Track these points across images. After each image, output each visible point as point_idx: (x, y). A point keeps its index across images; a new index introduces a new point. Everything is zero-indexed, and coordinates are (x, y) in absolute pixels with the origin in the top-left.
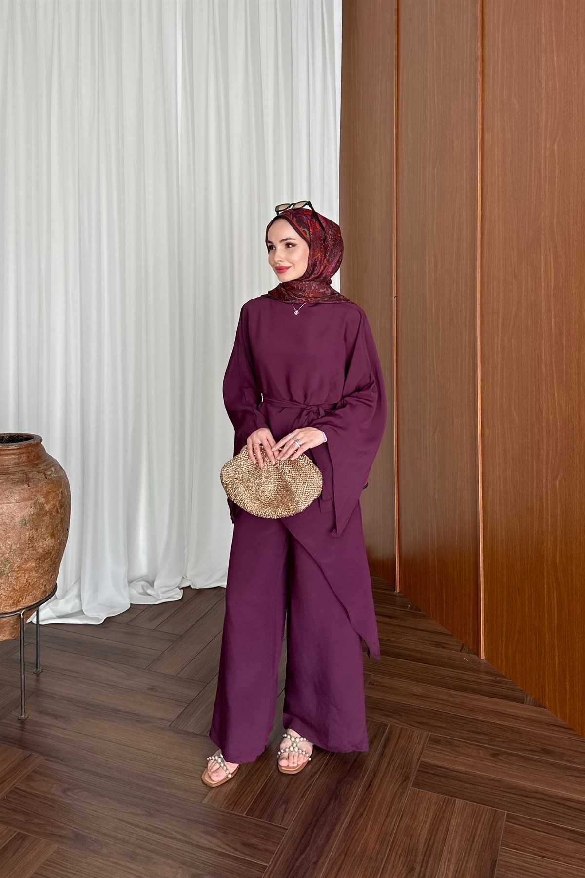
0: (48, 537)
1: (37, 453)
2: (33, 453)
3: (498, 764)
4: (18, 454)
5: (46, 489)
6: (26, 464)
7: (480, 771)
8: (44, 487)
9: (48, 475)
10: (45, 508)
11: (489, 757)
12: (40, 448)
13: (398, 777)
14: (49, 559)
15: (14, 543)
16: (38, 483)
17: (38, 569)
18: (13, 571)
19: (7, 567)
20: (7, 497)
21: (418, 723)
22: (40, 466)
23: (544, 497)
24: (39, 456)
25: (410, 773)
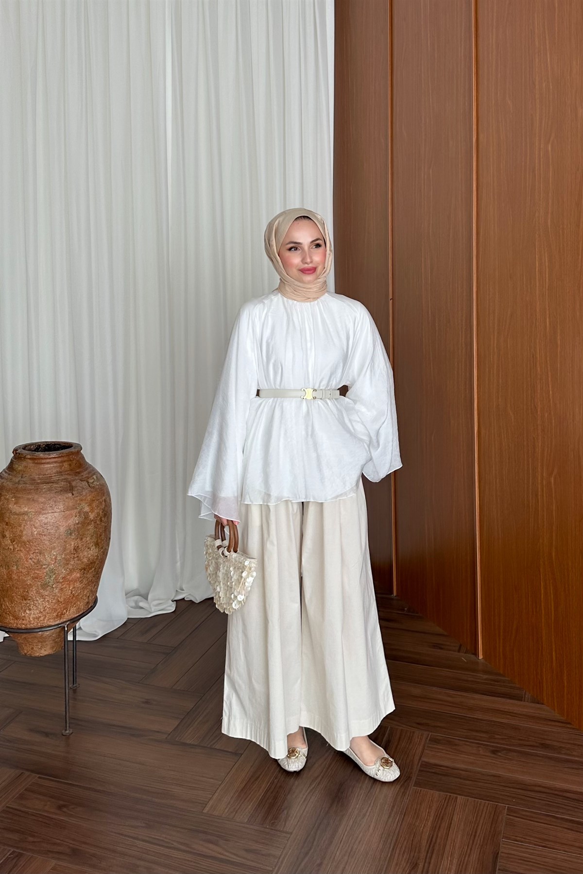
0: (92, 546)
1: (78, 461)
2: (74, 461)
3: (498, 760)
4: (60, 463)
5: (90, 497)
6: (68, 472)
7: (479, 768)
8: (88, 495)
9: (91, 483)
10: (89, 516)
11: (488, 754)
12: (80, 457)
14: (93, 569)
15: (59, 553)
16: (82, 492)
17: (82, 580)
18: (58, 582)
19: (52, 579)
20: (51, 507)
21: (418, 723)
22: (83, 474)
23: (540, 494)
24: (80, 464)
25: (411, 773)
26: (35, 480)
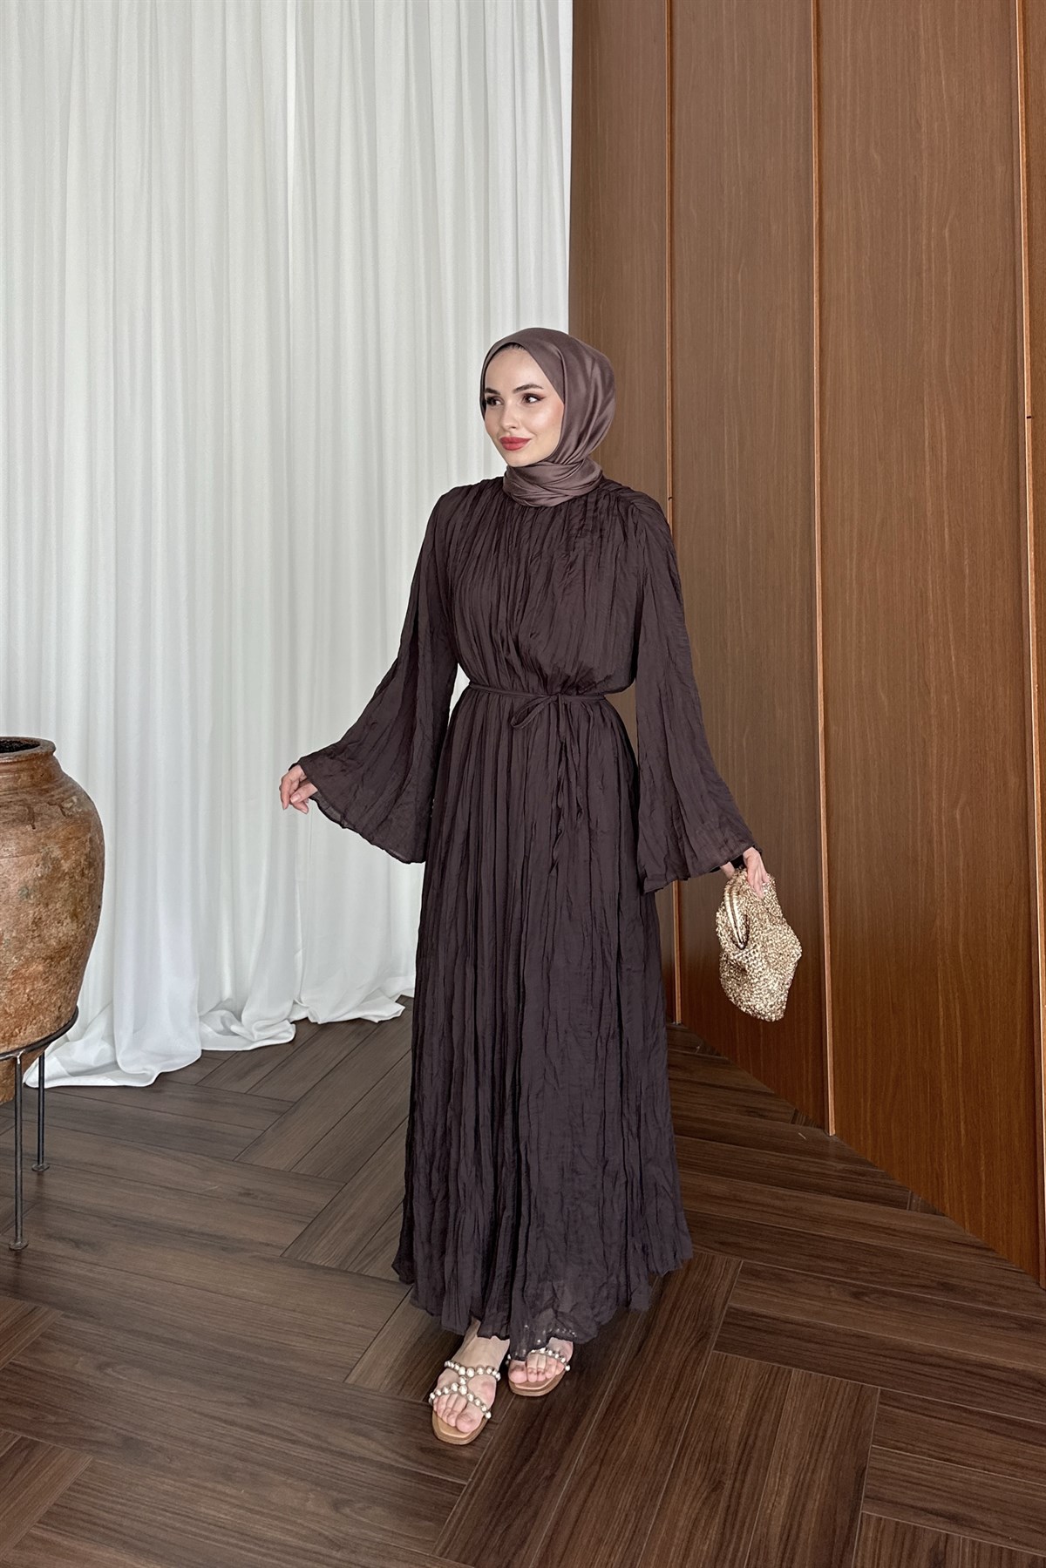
0: (66, 918)
1: (47, 770)
3: (863, 1308)
4: (15, 772)
5: (63, 833)
6: (28, 789)
7: (833, 1322)
8: (60, 829)
9: (67, 808)
10: (61, 866)
11: (848, 1299)
12: (52, 762)
13: (688, 1335)
14: (68, 959)
15: (7, 928)
16: (50, 823)
17: (47, 977)
18: (5, 980)
21: (722, 1243)
22: (52, 793)
23: (935, 839)
24: (51, 776)
25: (710, 1326)
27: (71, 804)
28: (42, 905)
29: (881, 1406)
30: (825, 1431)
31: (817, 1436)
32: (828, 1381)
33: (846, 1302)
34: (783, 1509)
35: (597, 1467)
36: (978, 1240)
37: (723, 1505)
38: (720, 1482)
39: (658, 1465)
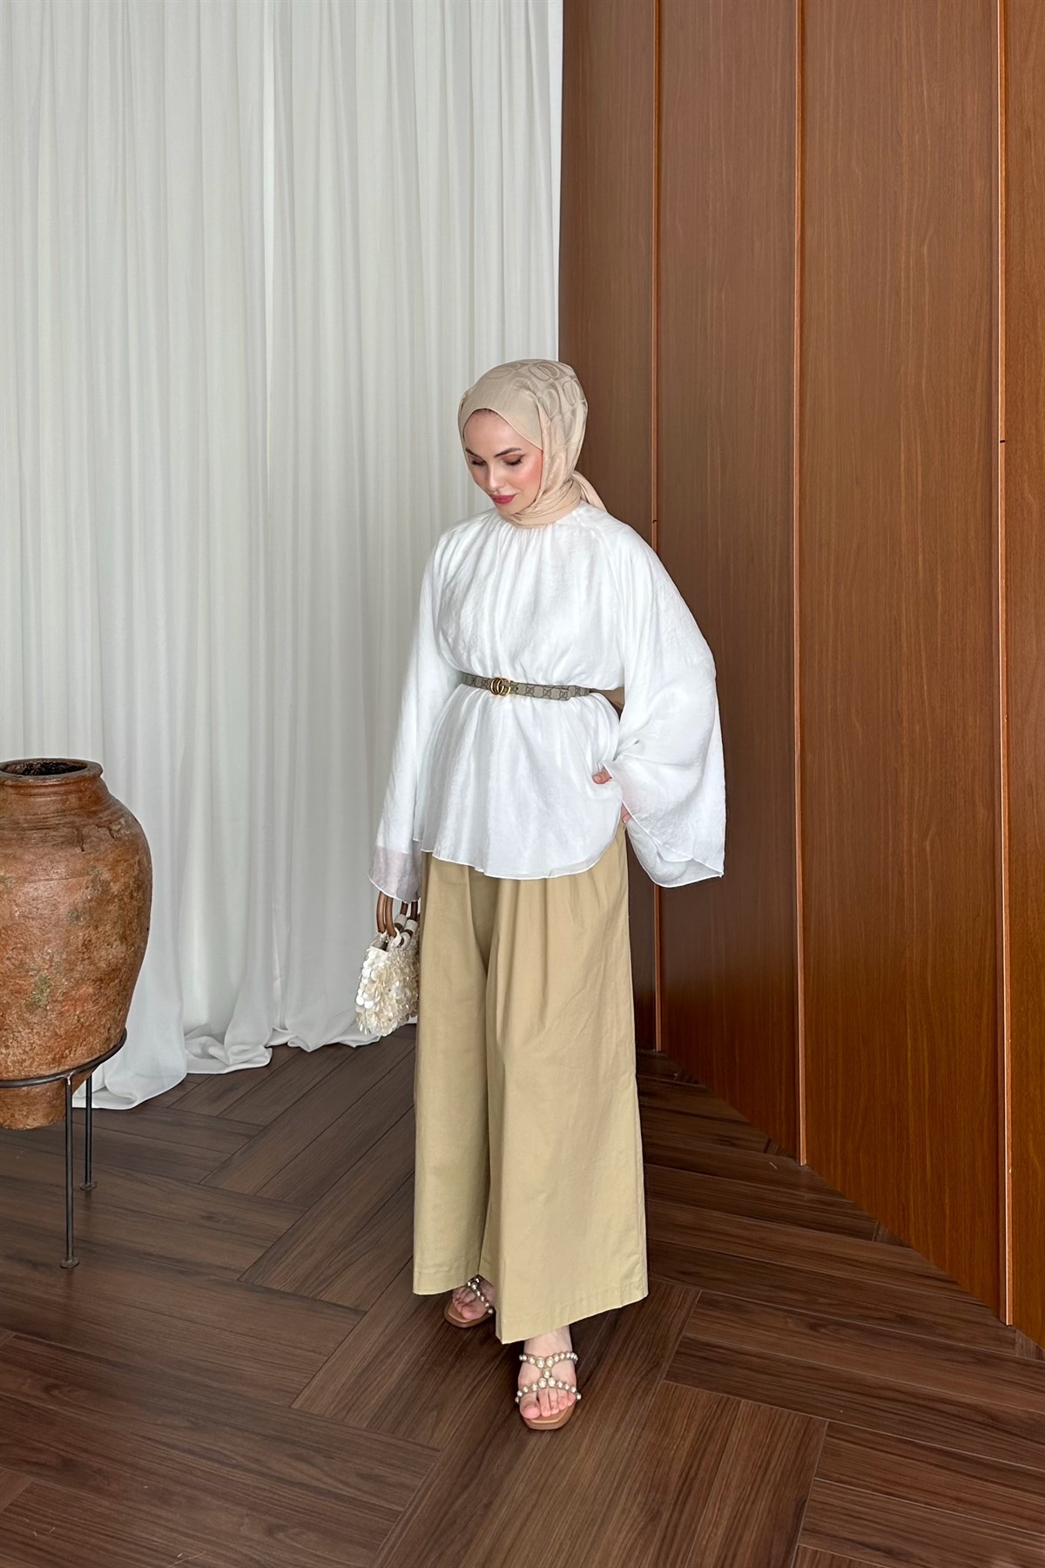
0: (116, 940)
1: (94, 792)
2: (87, 793)
3: (820, 1340)
4: (63, 794)
6: (76, 811)
7: (787, 1354)
8: (109, 852)
9: (115, 831)
10: (111, 889)
11: (803, 1330)
12: (99, 784)
13: (640, 1364)
14: (117, 981)
15: (57, 950)
16: (99, 845)
17: (97, 999)
18: (55, 1002)
19: (45, 994)
20: (45, 870)
21: (684, 1273)
22: (101, 815)
23: (906, 869)
24: (99, 798)
25: (662, 1356)
26: (18, 823)
27: (119, 826)
28: (91, 928)
29: (827, 1438)
30: (769, 1463)
31: (760, 1467)
32: (776, 1413)
33: (800, 1333)
34: (720, 1539)
35: (535, 1497)
36: (942, 1273)
37: (659, 1534)
38: (658, 1512)
39: (597, 1494)
